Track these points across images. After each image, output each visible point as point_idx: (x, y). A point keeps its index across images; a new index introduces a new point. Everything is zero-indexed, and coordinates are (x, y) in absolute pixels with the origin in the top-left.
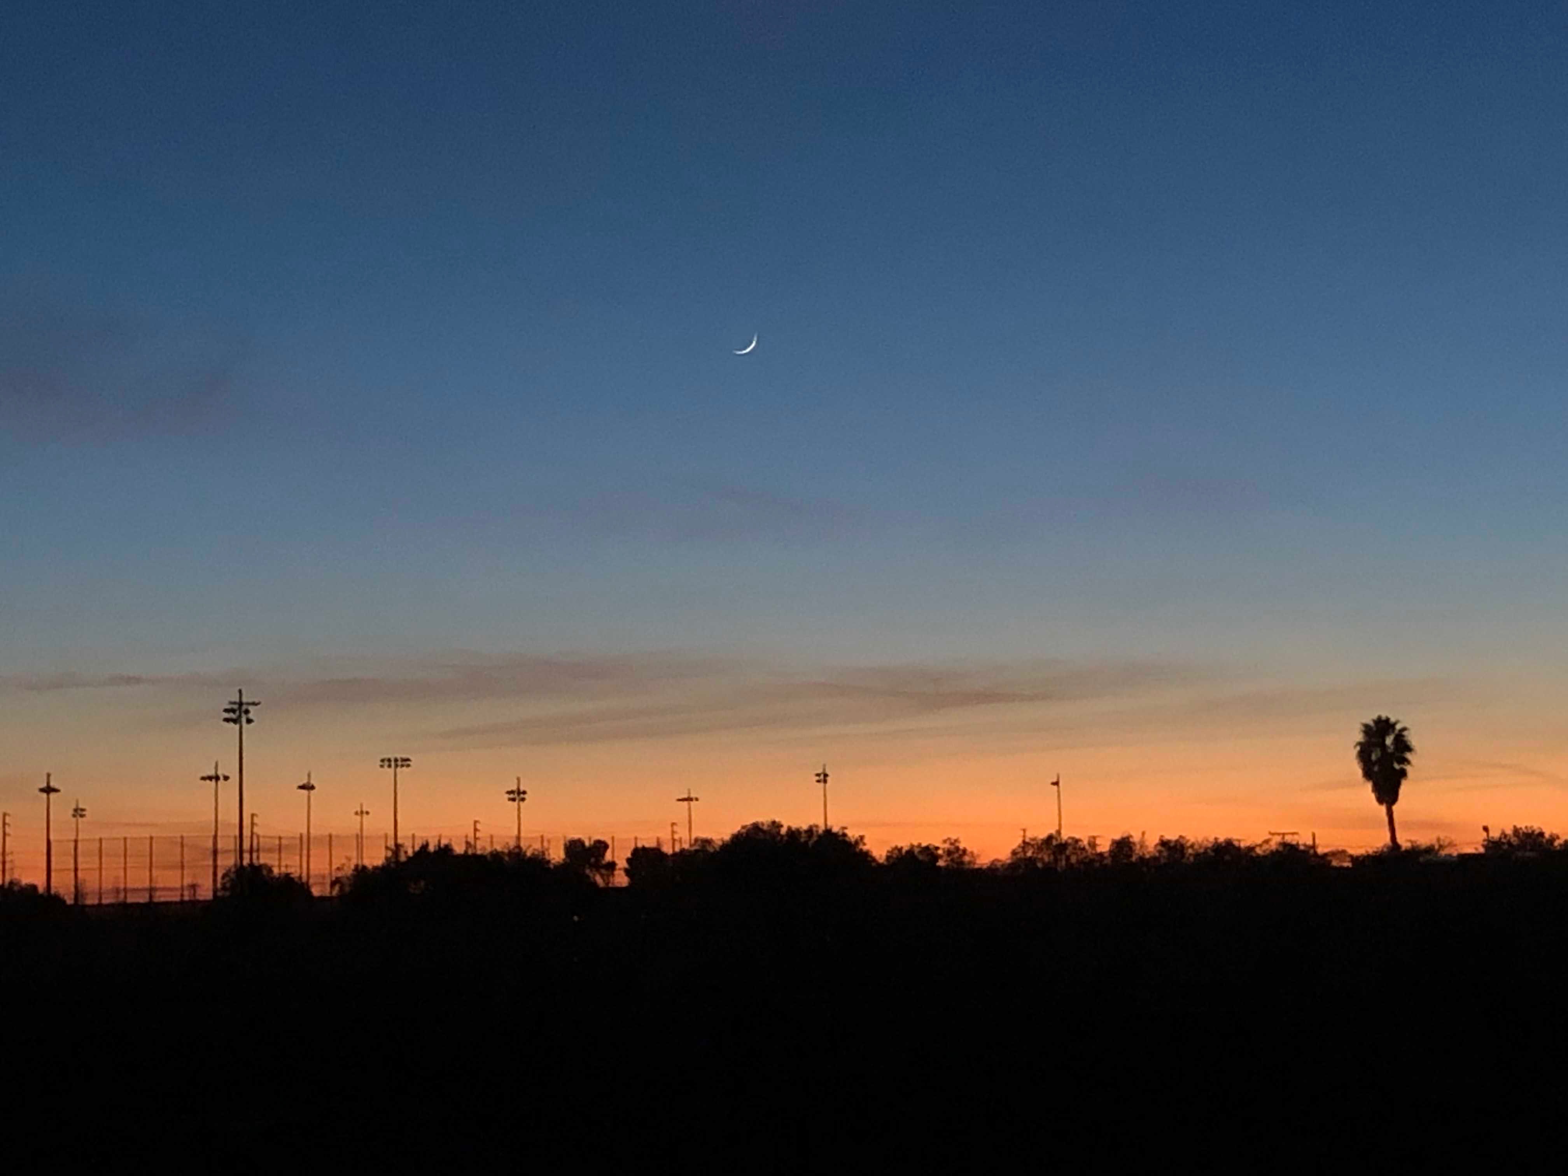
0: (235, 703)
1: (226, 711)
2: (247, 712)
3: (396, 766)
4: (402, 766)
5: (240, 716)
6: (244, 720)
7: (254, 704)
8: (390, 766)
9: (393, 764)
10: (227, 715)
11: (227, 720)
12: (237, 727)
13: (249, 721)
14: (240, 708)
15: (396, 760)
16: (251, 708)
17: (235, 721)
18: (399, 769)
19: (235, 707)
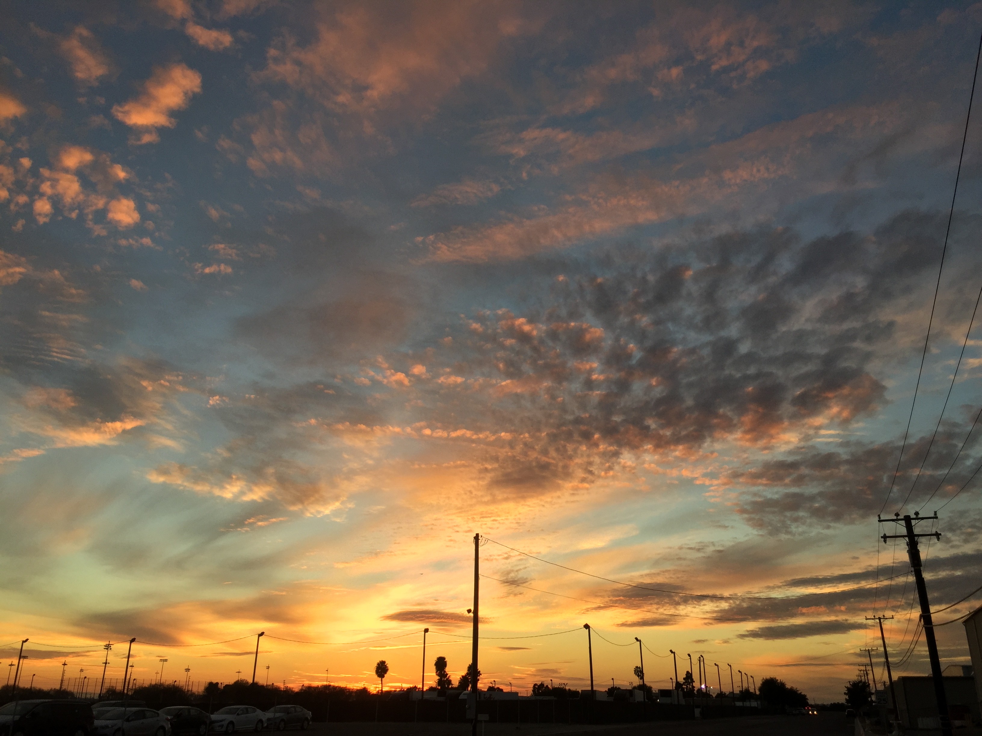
0: (107, 644)
1: (105, 646)
2: (110, 647)
3: (164, 661)
4: (165, 661)
5: (108, 648)
6: (109, 649)
7: (112, 645)
8: (162, 661)
9: (163, 661)
10: (105, 647)
11: (105, 649)
12: (107, 650)
13: (110, 649)
14: (108, 646)
15: (164, 660)
16: (111, 646)
17: (107, 649)
18: (164, 662)
19: (108, 645)
